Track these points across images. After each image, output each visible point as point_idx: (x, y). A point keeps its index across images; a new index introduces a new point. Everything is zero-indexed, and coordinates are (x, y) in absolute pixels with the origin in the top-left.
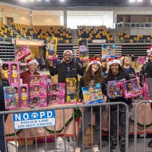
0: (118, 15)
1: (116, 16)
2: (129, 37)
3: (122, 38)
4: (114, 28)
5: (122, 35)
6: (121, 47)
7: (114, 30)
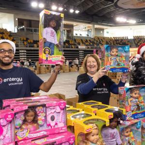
0: (18, 19)
1: (17, 19)
2: (32, 42)
3: (26, 43)
4: (16, 31)
5: (25, 39)
6: (25, 51)
7: (15, 33)
